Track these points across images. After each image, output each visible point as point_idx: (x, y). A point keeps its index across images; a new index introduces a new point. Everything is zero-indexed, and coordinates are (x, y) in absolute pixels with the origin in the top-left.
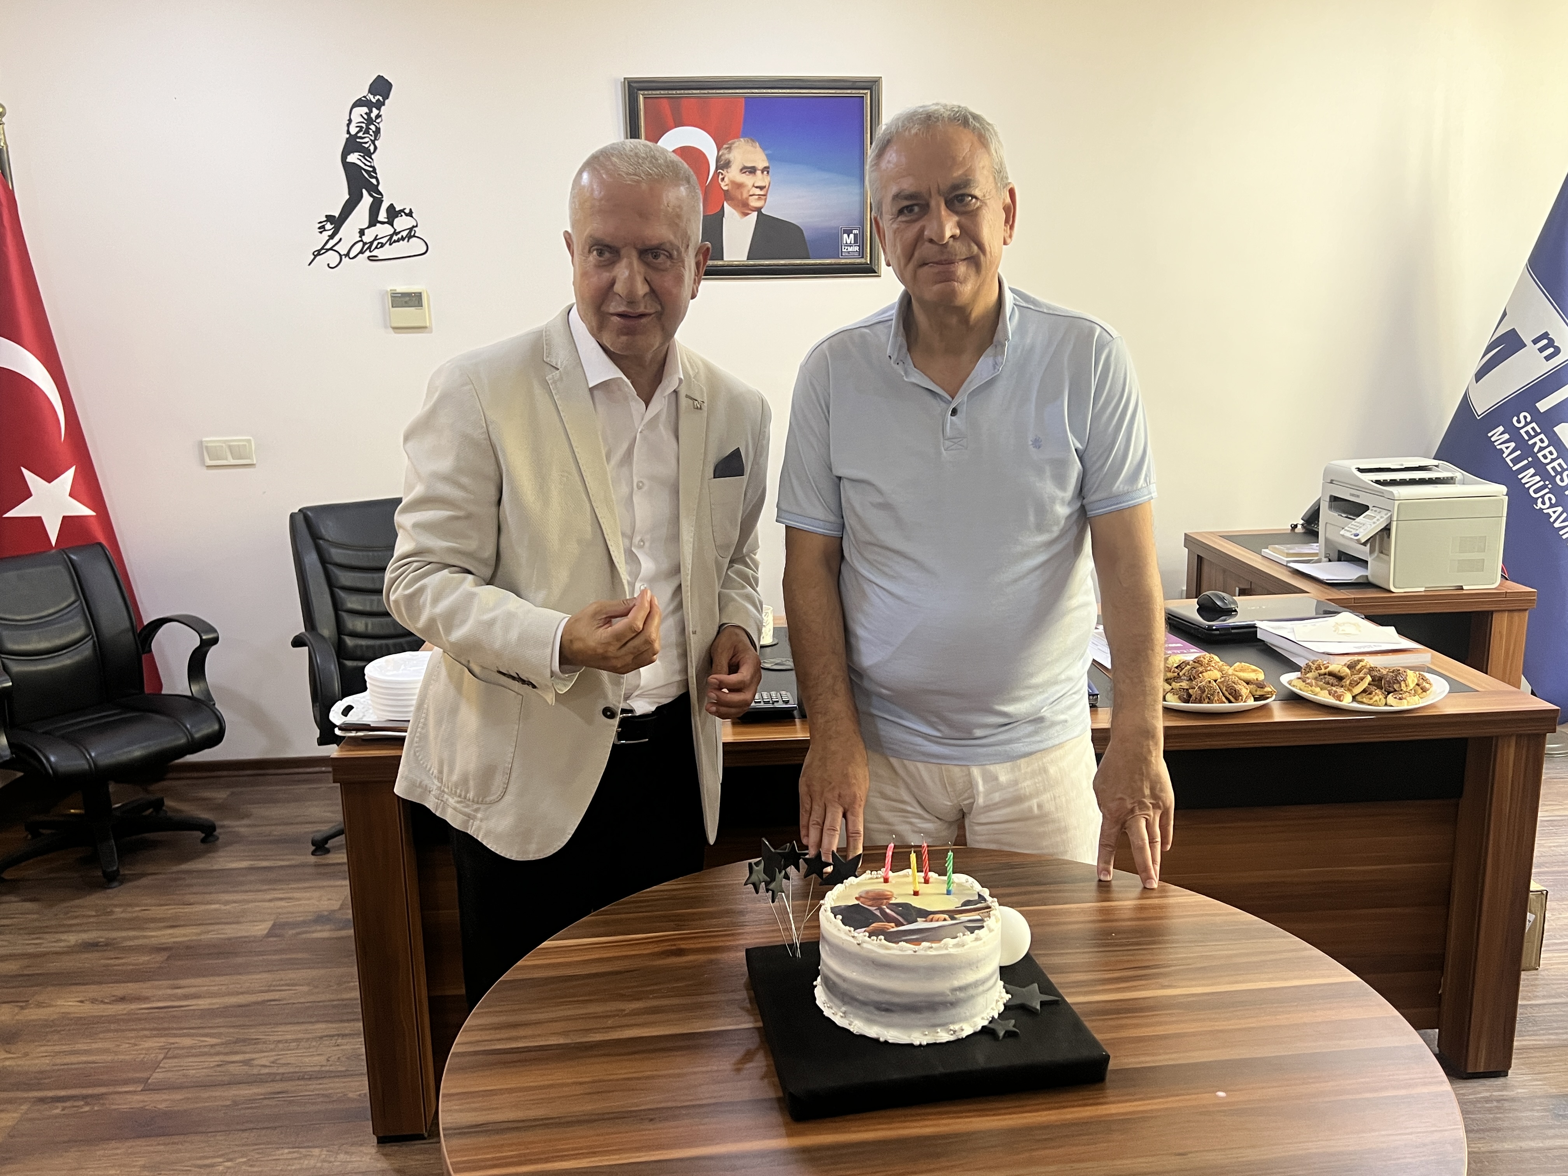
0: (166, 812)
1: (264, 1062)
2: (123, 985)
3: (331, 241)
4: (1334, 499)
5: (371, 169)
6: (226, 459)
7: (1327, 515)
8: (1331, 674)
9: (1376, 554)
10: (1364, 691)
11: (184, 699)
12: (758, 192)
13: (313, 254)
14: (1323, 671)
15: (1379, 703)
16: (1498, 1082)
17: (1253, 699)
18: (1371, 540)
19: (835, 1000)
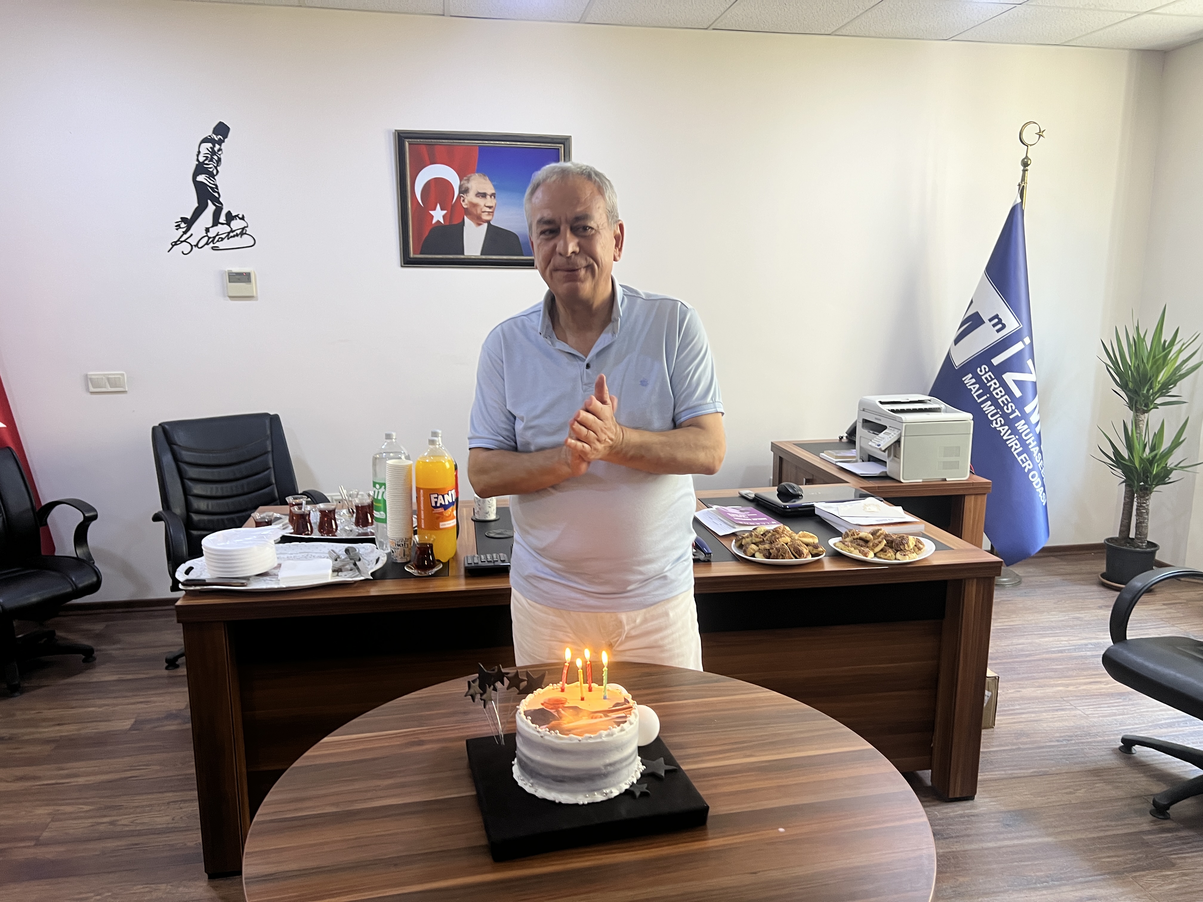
0: (57, 640)
1: (126, 822)
2: (22, 768)
3: (184, 235)
4: (865, 421)
5: (214, 186)
6: (105, 388)
7: (861, 431)
8: (861, 539)
9: (892, 457)
10: (882, 550)
11: (71, 559)
12: (488, 210)
13: (172, 244)
14: (856, 536)
15: (891, 558)
16: (968, 804)
17: (810, 556)
18: (888, 449)
19: (526, 774)
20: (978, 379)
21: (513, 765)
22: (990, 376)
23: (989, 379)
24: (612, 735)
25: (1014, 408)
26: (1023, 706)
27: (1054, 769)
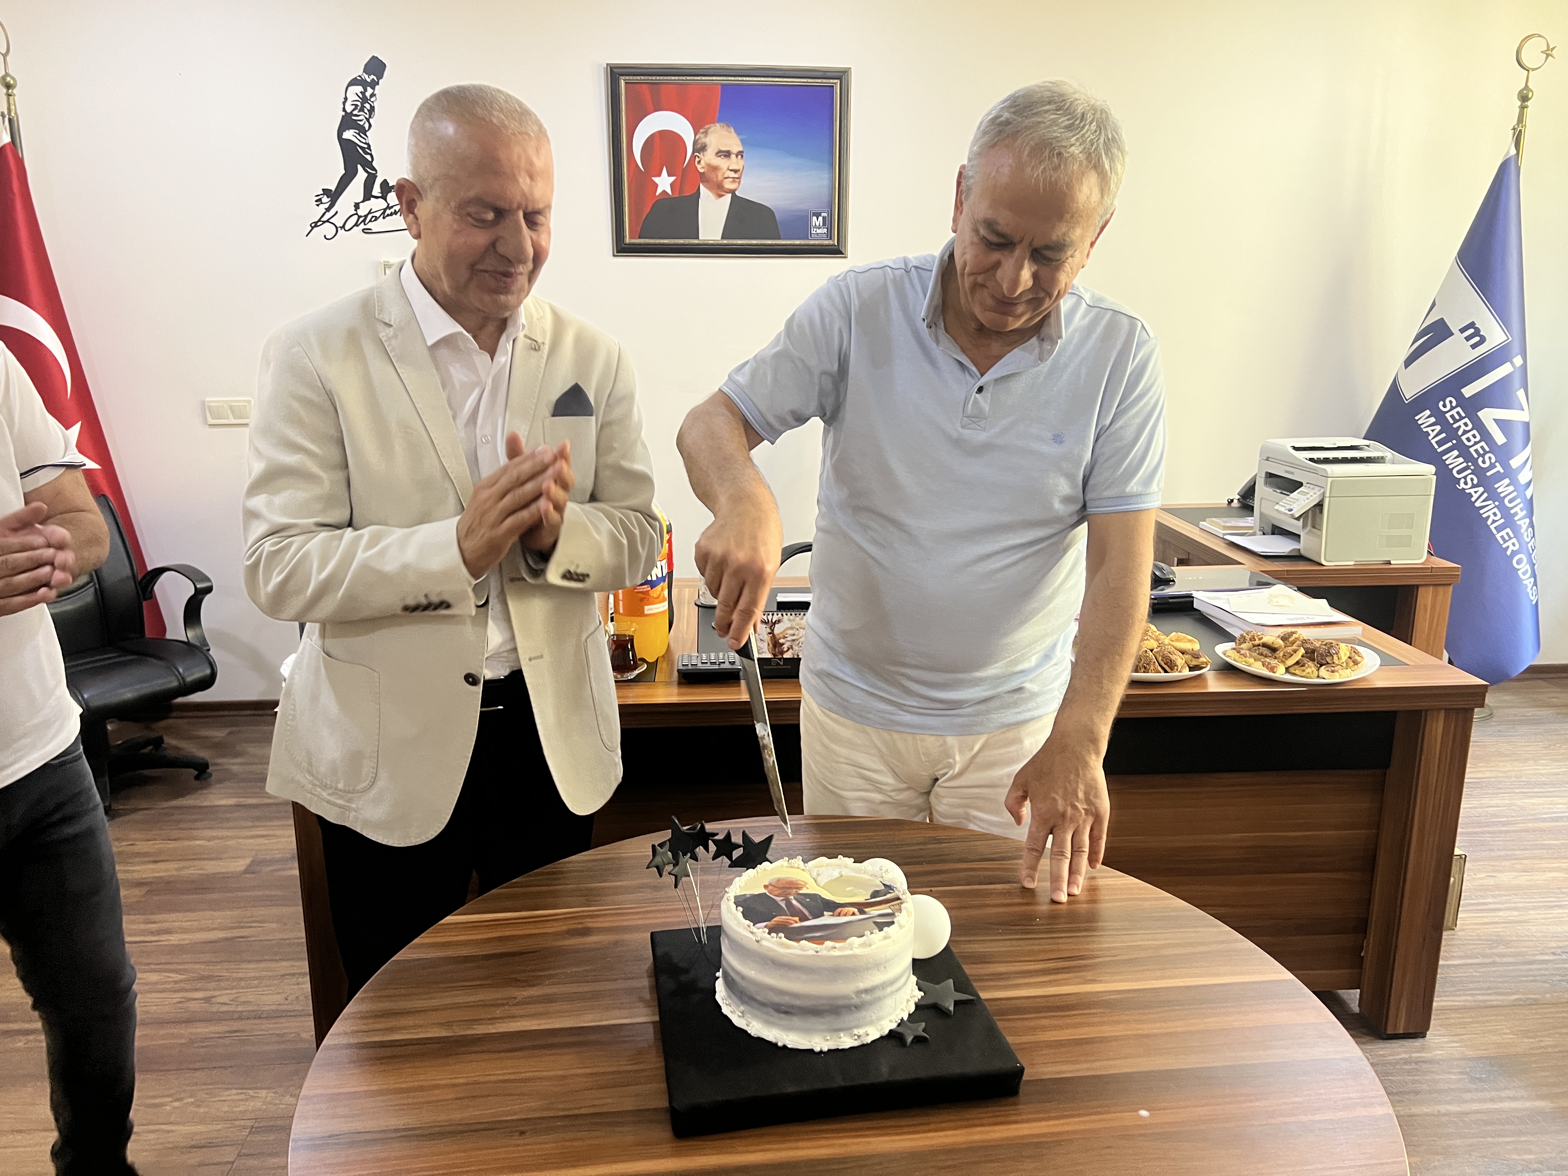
0: (165, 749)
1: (225, 999)
3: (327, 214)
4: (1270, 475)
5: (366, 146)
6: (227, 419)
7: (1262, 491)
8: (1265, 645)
9: (1309, 527)
10: (1297, 663)
11: (180, 644)
12: (732, 174)
13: (311, 225)
14: (1257, 642)
15: (1312, 675)
16: (1417, 1043)
17: (1188, 669)
18: (1304, 515)
19: (733, 997)
20: (1440, 418)
21: (718, 978)
22: (1458, 413)
23: (1457, 417)
24: (870, 945)
25: (1493, 460)
26: (1499, 899)
27: (1548, 996)
